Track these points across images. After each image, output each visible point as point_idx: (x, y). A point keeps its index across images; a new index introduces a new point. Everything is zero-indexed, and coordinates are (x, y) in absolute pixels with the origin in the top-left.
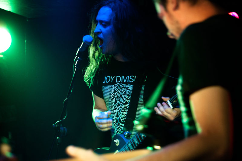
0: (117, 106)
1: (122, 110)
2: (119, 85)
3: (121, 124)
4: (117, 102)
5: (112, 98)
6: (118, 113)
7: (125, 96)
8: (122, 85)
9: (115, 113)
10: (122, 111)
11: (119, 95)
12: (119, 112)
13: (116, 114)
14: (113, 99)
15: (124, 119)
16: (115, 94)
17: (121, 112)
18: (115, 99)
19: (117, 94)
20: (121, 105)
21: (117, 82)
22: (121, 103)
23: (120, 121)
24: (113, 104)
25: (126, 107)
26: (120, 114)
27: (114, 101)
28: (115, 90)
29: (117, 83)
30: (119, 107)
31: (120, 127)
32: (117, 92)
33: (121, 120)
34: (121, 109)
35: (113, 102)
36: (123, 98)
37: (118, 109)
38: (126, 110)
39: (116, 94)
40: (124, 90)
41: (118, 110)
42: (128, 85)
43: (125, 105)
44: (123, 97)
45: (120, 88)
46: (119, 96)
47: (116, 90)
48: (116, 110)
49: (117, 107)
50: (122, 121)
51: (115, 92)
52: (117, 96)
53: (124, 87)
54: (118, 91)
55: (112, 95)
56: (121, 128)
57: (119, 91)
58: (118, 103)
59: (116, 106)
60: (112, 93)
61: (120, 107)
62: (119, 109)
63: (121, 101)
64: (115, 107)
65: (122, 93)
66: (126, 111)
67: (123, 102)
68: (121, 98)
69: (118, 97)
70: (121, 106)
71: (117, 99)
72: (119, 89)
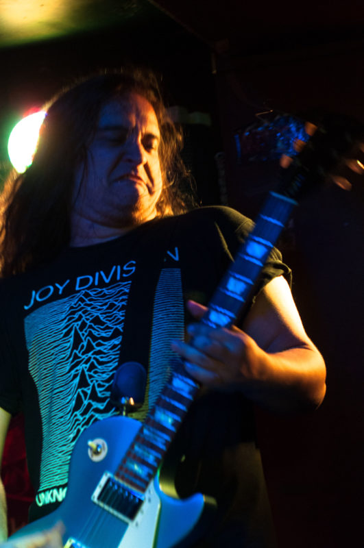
0: (83, 354)
1: (101, 360)
2: (87, 295)
3: (95, 405)
4: (82, 341)
5: (64, 331)
6: (87, 372)
7: (110, 316)
8: (95, 291)
9: (75, 376)
10: (101, 363)
11: (87, 319)
13: (77, 381)
14: (67, 334)
15: (107, 385)
16: (73, 318)
17: (99, 367)
18: (76, 334)
19: (80, 317)
20: (99, 345)
21: (77, 288)
23: (94, 396)
24: (69, 353)
25: (115, 346)
26: (95, 372)
27: (72, 339)
28: (72, 308)
29: (79, 291)
30: (91, 352)
31: (92, 416)
32: (80, 313)
33: (98, 390)
34: (98, 357)
35: (68, 344)
36: (103, 323)
37: (87, 361)
38: (113, 357)
39: (76, 316)
40: (107, 301)
41: (88, 365)
42: (120, 285)
43: (113, 341)
44: (104, 320)
45: (90, 300)
46: (88, 322)
47: (76, 308)
48: (78, 368)
49: (83, 357)
50: (100, 395)
51: (73, 313)
52: (80, 323)
53: (105, 295)
54: (83, 308)
55: (64, 324)
57: (89, 308)
58: (85, 343)
59: (80, 355)
60: (63, 316)
61: (95, 353)
62: (92, 360)
63: (95, 333)
64: (76, 357)
65: (99, 310)
66: (115, 359)
67: (104, 335)
68: (95, 327)
69: (83, 326)
70: (98, 348)
71: (81, 331)
72: (88, 302)
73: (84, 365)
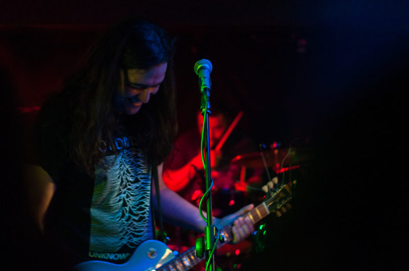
6: (126, 199)
7: (133, 170)
9: (120, 200)
10: (132, 195)
12: (128, 197)
13: (121, 202)
14: (119, 177)
16: (121, 169)
19: (123, 169)
20: (129, 185)
21: (118, 148)
22: (128, 181)
23: (131, 212)
25: (137, 187)
26: (130, 200)
27: (120, 181)
28: (120, 162)
29: (120, 151)
30: (126, 188)
32: (123, 165)
33: (132, 209)
34: (129, 191)
35: (119, 183)
36: (130, 173)
37: (125, 193)
40: (130, 159)
41: (125, 195)
43: (136, 184)
44: (130, 171)
45: (125, 158)
46: (125, 171)
48: (120, 196)
49: (123, 190)
50: (134, 212)
51: (121, 166)
52: (123, 172)
53: (129, 155)
56: (134, 225)
58: (124, 183)
60: (118, 167)
61: (128, 189)
62: (127, 193)
63: (128, 178)
64: (120, 190)
65: (128, 164)
67: (131, 180)
68: (128, 175)
70: (129, 187)
71: (123, 176)
73: (124, 195)
